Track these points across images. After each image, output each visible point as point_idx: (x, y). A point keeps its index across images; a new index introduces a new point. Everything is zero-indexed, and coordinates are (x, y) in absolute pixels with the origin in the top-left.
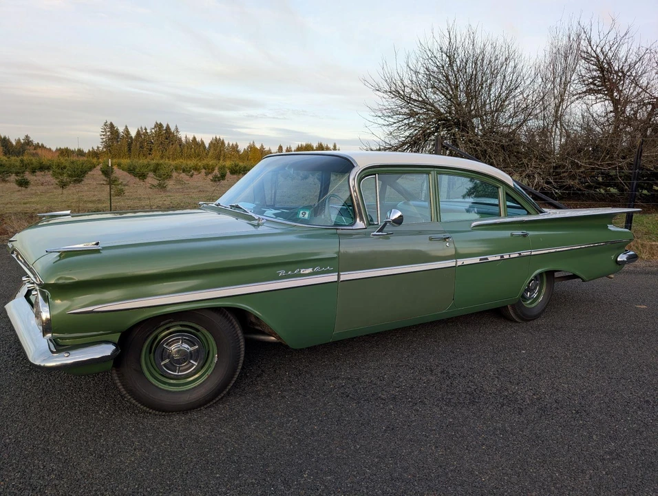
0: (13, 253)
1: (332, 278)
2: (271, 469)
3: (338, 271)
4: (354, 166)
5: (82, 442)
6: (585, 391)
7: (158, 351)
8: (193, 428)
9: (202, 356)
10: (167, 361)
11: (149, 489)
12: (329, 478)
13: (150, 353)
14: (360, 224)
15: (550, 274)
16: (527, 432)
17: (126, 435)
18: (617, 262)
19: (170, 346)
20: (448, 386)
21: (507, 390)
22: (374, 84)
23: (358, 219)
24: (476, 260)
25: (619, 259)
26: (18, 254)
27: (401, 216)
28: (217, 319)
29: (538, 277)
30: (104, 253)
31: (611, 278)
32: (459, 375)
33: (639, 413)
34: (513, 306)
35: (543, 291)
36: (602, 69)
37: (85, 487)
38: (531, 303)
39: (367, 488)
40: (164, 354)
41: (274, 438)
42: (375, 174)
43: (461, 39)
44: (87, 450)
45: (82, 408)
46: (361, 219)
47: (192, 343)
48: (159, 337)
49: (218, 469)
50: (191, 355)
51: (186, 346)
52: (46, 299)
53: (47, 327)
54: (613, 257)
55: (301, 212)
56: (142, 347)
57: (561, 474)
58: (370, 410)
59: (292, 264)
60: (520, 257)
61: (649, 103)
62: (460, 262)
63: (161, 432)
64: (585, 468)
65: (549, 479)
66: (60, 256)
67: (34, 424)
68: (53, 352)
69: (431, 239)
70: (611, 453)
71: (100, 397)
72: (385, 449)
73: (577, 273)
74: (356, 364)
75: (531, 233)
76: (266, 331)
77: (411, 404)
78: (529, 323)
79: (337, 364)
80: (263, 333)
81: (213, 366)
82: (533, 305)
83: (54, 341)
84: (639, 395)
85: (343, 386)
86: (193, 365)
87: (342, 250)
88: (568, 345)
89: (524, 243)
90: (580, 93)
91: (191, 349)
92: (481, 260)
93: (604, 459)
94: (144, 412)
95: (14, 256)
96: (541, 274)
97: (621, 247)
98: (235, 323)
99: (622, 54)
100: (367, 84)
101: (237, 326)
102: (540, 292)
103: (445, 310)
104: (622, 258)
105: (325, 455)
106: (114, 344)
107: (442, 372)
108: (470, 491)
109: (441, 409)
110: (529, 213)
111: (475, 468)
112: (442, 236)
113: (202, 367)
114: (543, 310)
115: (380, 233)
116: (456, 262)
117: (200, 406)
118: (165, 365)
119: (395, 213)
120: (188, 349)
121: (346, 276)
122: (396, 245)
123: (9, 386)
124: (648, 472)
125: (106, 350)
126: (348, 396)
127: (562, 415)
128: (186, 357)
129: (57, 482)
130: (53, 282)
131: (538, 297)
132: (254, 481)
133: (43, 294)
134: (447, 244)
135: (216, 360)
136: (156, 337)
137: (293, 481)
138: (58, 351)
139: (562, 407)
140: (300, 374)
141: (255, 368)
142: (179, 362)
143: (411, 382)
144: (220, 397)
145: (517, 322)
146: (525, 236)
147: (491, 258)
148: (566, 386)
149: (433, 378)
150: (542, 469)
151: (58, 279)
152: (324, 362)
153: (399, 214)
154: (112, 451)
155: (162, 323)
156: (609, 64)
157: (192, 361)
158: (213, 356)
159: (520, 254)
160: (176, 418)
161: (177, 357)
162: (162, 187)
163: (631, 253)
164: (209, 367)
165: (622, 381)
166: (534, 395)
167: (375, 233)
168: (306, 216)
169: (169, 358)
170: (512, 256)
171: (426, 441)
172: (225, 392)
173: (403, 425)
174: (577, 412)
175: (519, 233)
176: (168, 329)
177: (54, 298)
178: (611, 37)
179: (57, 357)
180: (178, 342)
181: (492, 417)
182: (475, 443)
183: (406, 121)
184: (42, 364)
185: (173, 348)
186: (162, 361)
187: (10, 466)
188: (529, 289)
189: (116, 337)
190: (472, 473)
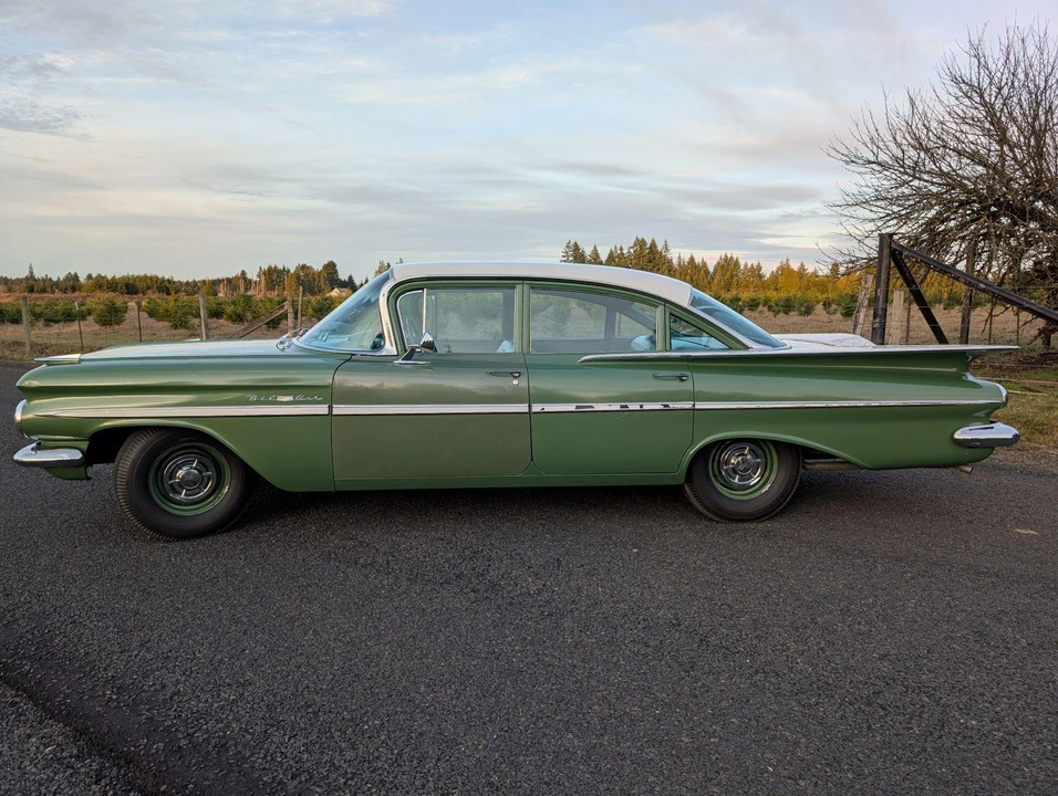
1: (323, 409)
3: (331, 403)
4: (390, 279)
14: (390, 350)
18: (957, 442)
23: (388, 345)
24: (571, 407)
25: (958, 435)
35: (773, 477)
38: (745, 494)
42: (424, 288)
46: (392, 344)
60: (666, 410)
62: (537, 408)
69: (488, 374)
82: (749, 496)
87: (337, 377)
92: (577, 407)
110: (730, 348)
112: (510, 370)
115: (408, 362)
116: (530, 407)
118: (171, 485)
121: (339, 409)
131: (761, 485)
134: (514, 382)
146: (682, 379)
147: (600, 407)
159: (667, 406)
167: (400, 361)
170: (645, 407)
188: (737, 470)
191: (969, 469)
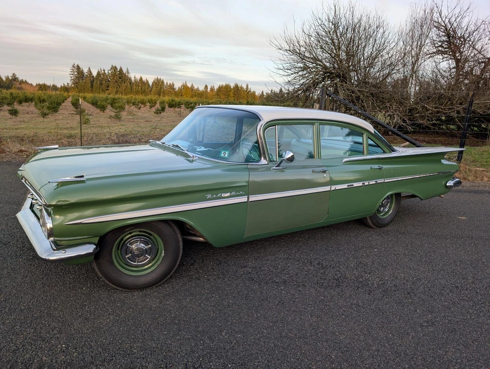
0: (22, 179)
1: (244, 199)
2: (201, 329)
3: (248, 194)
4: (260, 120)
5: (73, 309)
6: (415, 279)
7: (124, 248)
8: (148, 300)
9: (153, 252)
10: (130, 255)
11: (120, 341)
12: (239, 335)
13: (118, 249)
14: (263, 161)
15: (398, 195)
16: (373, 307)
17: (103, 304)
18: (446, 187)
19: (132, 245)
20: (322, 274)
21: (362, 277)
22: (278, 44)
23: (262, 158)
24: (345, 186)
25: (447, 184)
26: (26, 180)
27: (293, 156)
28: (164, 228)
29: (389, 197)
30: (88, 183)
31: (442, 197)
32: (330, 266)
33: (450, 294)
34: (371, 218)
35: (393, 206)
36: (448, 35)
37: (77, 339)
38: (383, 215)
39: (264, 342)
40: (128, 251)
41: (203, 308)
42: (275, 126)
43: (344, 12)
44: (77, 314)
45: (71, 286)
46: (265, 158)
47: (146, 243)
48: (124, 239)
49: (166, 328)
50: (146, 252)
51: (143, 245)
52: (49, 214)
53: (51, 233)
54: (444, 182)
55: (223, 152)
56: (113, 246)
57: (393, 335)
58: (268, 290)
59: (216, 190)
60: (377, 184)
61: (482, 62)
62: (333, 188)
63: (127, 303)
64: (409, 331)
65: (385, 338)
66: (58, 185)
67: (40, 296)
68: (54, 250)
69: (313, 172)
70: (427, 322)
71: (83, 278)
72: (277, 317)
73: (417, 194)
74: (259, 257)
75: (385, 167)
76: (197, 235)
77: (296, 286)
78: (381, 229)
79: (246, 257)
80: (195, 235)
81: (161, 259)
82: (385, 217)
83: (55, 242)
84: (452, 282)
85: (250, 273)
86: (147, 258)
87: (251, 180)
88: (407, 246)
89: (380, 173)
90: (431, 54)
91: (146, 247)
92: (348, 186)
93: (423, 326)
94: (114, 289)
95: (23, 181)
96: (391, 195)
97: (450, 176)
98: (176, 230)
99: (464, 24)
100: (272, 44)
101: (178, 232)
102: (390, 207)
103: (322, 221)
104: (450, 183)
105: (237, 320)
106: (95, 244)
107: (318, 264)
108: (332, 346)
109: (316, 290)
110: (384, 152)
111: (336, 330)
112: (320, 169)
113: (153, 260)
114: (393, 219)
115: (278, 168)
116: (331, 187)
117: (152, 285)
118: (128, 258)
119: (289, 154)
120: (144, 247)
121: (253, 198)
122: (289, 175)
123: (20, 269)
124: (451, 335)
125: (89, 249)
126: (253, 280)
127: (398, 295)
128: (143, 253)
129: (58, 335)
130: (54, 203)
131: (389, 211)
132: (189, 337)
133: (47, 211)
134: (325, 175)
135: (163, 254)
136: (122, 239)
137: (215, 338)
138: (58, 249)
139: (398, 290)
140: (220, 264)
141: (189, 258)
142: (138, 256)
143: (297, 271)
144: (165, 280)
145: (373, 228)
146: (380, 169)
147: (356, 185)
148: (403, 275)
149: (312, 268)
150: (381, 332)
151: (58, 201)
152: (237, 255)
153: (292, 154)
154: (94, 316)
155: (126, 230)
156: (454, 31)
157: (146, 255)
158: (161, 252)
159: (376, 182)
160: (136, 293)
161: (136, 252)
162: (118, 118)
163: (457, 180)
164: (158, 259)
165: (442, 272)
166: (380, 281)
167: (274, 168)
168: (226, 155)
169: (131, 253)
170: (370, 183)
171: (305, 311)
172: (169, 276)
173: (290, 301)
174: (408, 294)
175: (376, 166)
176: (130, 233)
177: (55, 213)
178: (457, 11)
179: (57, 253)
180: (137, 243)
181: (351, 296)
182: (337, 313)
183: (301, 73)
184: (47, 258)
185: (134, 247)
186: (127, 255)
187: (26, 324)
188: (382, 206)
189: (96, 240)
190: (334, 333)
191: (443, 196)
